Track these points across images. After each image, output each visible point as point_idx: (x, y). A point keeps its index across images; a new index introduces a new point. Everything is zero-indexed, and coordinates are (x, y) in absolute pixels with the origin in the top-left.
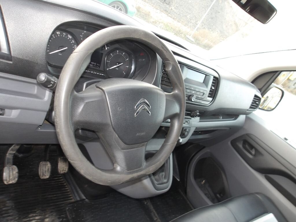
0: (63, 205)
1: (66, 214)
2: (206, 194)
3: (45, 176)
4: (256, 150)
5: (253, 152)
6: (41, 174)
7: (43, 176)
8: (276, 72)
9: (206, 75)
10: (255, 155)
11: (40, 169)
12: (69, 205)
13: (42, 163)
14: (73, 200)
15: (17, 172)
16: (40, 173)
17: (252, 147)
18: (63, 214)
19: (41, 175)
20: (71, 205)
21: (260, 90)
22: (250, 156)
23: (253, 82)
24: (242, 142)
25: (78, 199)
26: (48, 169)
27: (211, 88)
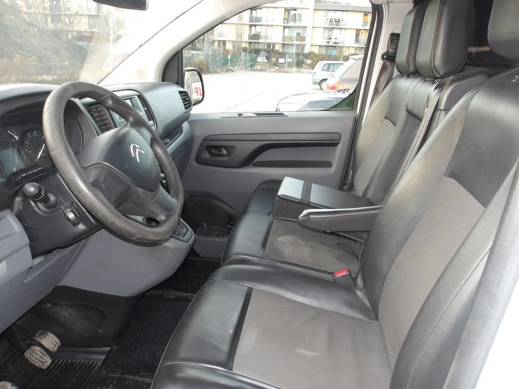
0: (96, 375)
1: (110, 377)
2: (218, 236)
3: (46, 362)
4: (225, 147)
5: (225, 152)
6: (39, 364)
7: (44, 365)
8: (178, 53)
9: (130, 99)
10: (229, 154)
11: (33, 360)
12: (103, 369)
13: (27, 354)
14: (100, 363)
15: (12, 385)
16: (37, 364)
17: (219, 148)
18: (107, 380)
19: (41, 366)
20: (104, 366)
21: (177, 83)
22: (225, 158)
23: (163, 79)
24: (206, 152)
25: (103, 357)
26: (42, 353)
27: (145, 110)
